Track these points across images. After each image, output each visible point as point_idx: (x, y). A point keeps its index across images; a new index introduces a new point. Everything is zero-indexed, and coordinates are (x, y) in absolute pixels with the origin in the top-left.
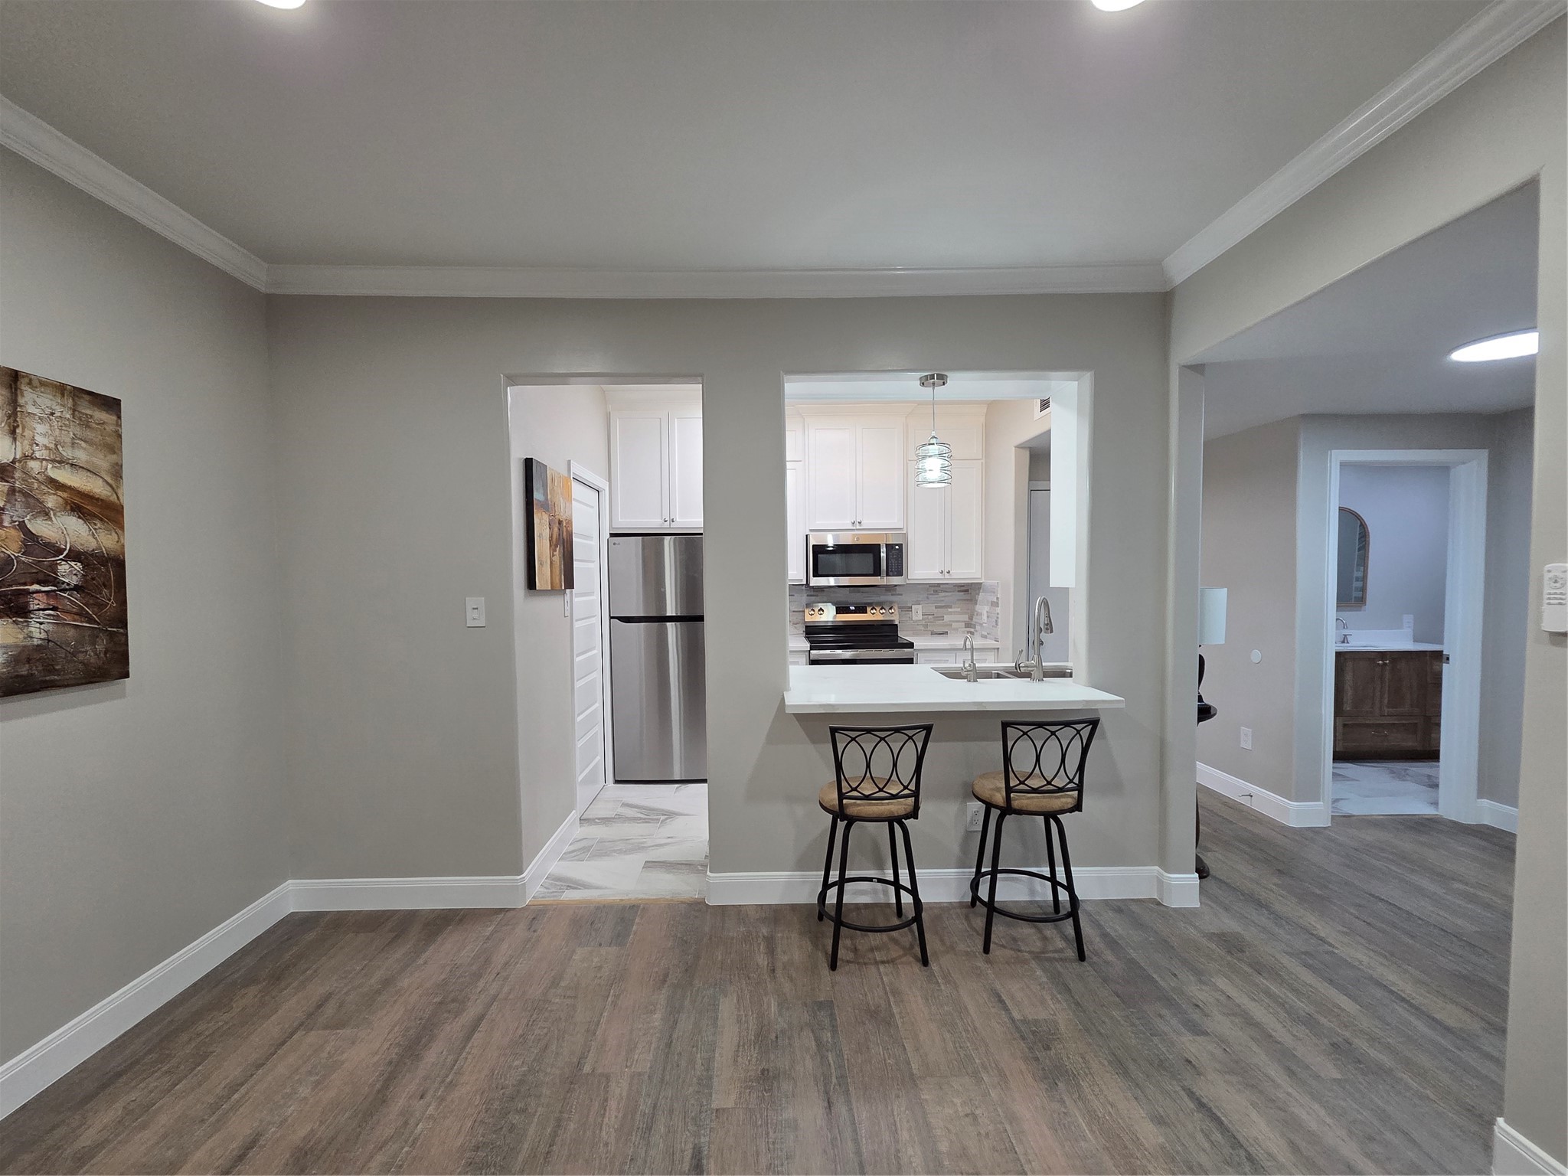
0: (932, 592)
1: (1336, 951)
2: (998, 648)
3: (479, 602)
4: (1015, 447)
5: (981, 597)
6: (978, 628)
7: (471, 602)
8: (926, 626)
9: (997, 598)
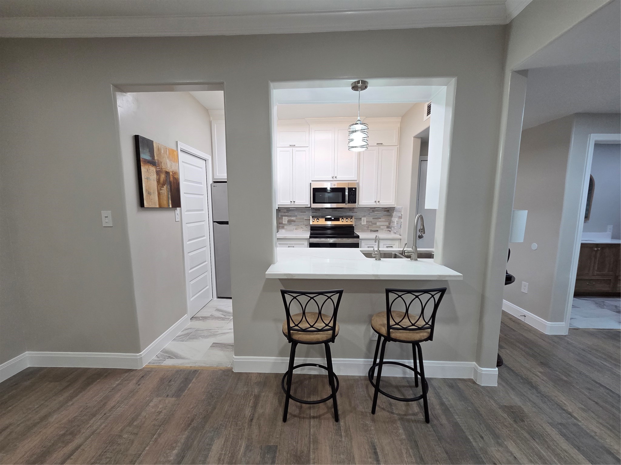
0: (371, 211)
1: (580, 424)
2: (401, 239)
3: (108, 213)
4: (414, 137)
5: (394, 214)
6: (392, 229)
7: (104, 213)
8: (368, 227)
9: (401, 214)
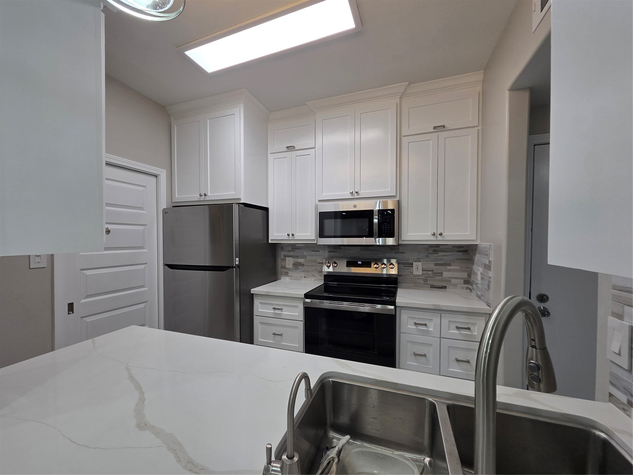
5: (477, 257)
8: (426, 280)
9: (490, 261)
